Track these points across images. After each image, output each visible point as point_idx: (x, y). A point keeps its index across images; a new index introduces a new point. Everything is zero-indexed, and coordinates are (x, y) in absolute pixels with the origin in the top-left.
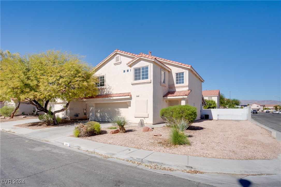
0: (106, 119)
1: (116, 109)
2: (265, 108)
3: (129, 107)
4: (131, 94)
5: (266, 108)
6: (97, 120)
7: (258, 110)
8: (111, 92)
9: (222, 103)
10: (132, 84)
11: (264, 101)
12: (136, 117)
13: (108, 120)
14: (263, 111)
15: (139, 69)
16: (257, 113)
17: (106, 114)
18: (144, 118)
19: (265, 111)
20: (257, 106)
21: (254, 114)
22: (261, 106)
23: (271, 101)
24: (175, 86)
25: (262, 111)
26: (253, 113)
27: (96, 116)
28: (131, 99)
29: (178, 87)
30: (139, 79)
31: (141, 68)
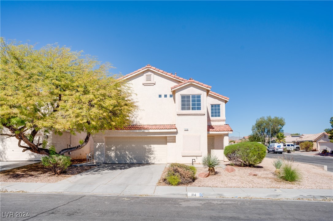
0: (128, 160)
1: (146, 146)
3: (168, 143)
4: (177, 126)
6: (110, 161)
8: (137, 122)
10: (177, 115)
12: (184, 155)
13: (130, 161)
15: (188, 97)
17: (127, 152)
18: (197, 156)
24: (211, 120)
27: (108, 156)
28: (176, 133)
29: (214, 121)
30: (189, 109)
31: (191, 95)
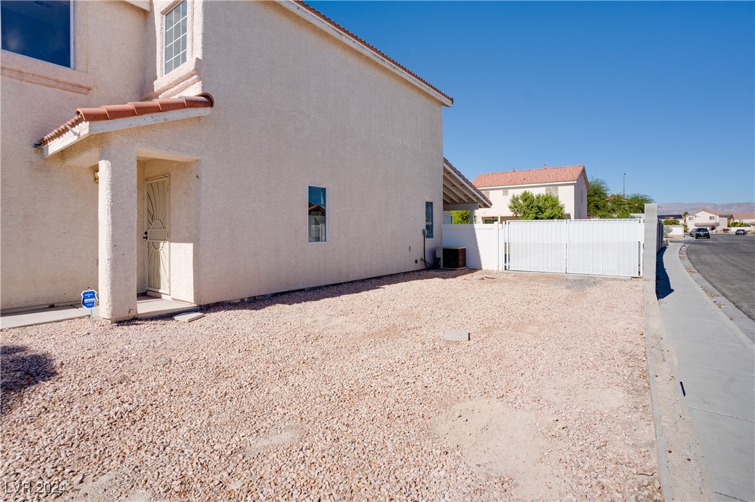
2: (732, 221)
5: (736, 223)
7: (713, 229)
9: (599, 208)
11: (729, 206)
14: (728, 230)
16: (707, 236)
19: (734, 230)
20: (711, 218)
21: (700, 240)
22: (720, 216)
23: (748, 204)
25: (725, 230)
26: (698, 236)
